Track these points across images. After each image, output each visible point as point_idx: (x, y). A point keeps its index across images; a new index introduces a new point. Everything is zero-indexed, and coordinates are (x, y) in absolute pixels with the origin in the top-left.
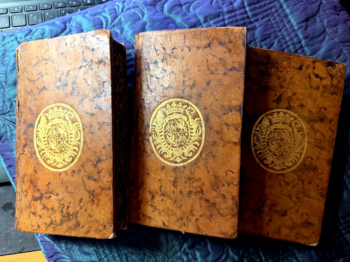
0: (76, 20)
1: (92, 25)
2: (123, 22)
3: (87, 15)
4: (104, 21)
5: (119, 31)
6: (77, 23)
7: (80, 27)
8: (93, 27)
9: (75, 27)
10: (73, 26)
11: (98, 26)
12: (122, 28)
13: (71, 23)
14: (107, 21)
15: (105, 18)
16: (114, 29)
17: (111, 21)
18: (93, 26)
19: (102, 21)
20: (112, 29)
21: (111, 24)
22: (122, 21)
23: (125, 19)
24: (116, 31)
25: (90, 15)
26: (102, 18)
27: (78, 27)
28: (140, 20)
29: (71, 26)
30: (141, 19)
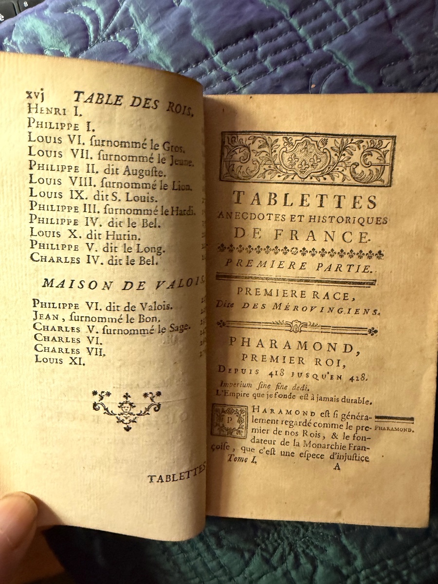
0: (24, 28)
1: (61, 35)
2: (134, 18)
3: (47, 12)
4: (88, 20)
5: (127, 42)
6: (26, 35)
7: (34, 43)
8: (67, 40)
9: (23, 44)
10: (19, 43)
11: (75, 36)
12: (134, 32)
13: (14, 38)
14: (96, 21)
15: (90, 12)
16: (115, 38)
17: (105, 19)
18: (65, 37)
19: (84, 23)
20: (112, 38)
21: (106, 26)
22: (131, 15)
23: (137, 9)
24: (121, 43)
25: (53, 10)
26: (82, 14)
27: (29, 44)
28: (173, 9)
29: (15, 43)
30: (176, 4)
